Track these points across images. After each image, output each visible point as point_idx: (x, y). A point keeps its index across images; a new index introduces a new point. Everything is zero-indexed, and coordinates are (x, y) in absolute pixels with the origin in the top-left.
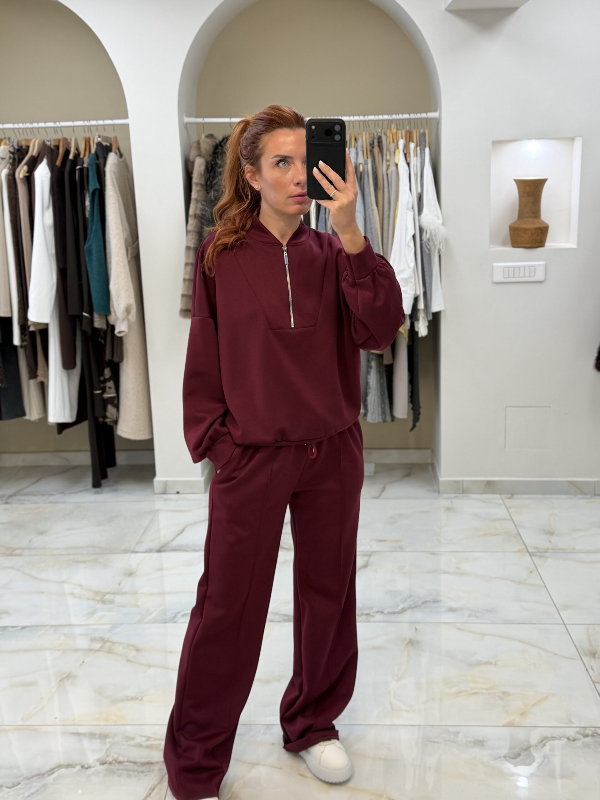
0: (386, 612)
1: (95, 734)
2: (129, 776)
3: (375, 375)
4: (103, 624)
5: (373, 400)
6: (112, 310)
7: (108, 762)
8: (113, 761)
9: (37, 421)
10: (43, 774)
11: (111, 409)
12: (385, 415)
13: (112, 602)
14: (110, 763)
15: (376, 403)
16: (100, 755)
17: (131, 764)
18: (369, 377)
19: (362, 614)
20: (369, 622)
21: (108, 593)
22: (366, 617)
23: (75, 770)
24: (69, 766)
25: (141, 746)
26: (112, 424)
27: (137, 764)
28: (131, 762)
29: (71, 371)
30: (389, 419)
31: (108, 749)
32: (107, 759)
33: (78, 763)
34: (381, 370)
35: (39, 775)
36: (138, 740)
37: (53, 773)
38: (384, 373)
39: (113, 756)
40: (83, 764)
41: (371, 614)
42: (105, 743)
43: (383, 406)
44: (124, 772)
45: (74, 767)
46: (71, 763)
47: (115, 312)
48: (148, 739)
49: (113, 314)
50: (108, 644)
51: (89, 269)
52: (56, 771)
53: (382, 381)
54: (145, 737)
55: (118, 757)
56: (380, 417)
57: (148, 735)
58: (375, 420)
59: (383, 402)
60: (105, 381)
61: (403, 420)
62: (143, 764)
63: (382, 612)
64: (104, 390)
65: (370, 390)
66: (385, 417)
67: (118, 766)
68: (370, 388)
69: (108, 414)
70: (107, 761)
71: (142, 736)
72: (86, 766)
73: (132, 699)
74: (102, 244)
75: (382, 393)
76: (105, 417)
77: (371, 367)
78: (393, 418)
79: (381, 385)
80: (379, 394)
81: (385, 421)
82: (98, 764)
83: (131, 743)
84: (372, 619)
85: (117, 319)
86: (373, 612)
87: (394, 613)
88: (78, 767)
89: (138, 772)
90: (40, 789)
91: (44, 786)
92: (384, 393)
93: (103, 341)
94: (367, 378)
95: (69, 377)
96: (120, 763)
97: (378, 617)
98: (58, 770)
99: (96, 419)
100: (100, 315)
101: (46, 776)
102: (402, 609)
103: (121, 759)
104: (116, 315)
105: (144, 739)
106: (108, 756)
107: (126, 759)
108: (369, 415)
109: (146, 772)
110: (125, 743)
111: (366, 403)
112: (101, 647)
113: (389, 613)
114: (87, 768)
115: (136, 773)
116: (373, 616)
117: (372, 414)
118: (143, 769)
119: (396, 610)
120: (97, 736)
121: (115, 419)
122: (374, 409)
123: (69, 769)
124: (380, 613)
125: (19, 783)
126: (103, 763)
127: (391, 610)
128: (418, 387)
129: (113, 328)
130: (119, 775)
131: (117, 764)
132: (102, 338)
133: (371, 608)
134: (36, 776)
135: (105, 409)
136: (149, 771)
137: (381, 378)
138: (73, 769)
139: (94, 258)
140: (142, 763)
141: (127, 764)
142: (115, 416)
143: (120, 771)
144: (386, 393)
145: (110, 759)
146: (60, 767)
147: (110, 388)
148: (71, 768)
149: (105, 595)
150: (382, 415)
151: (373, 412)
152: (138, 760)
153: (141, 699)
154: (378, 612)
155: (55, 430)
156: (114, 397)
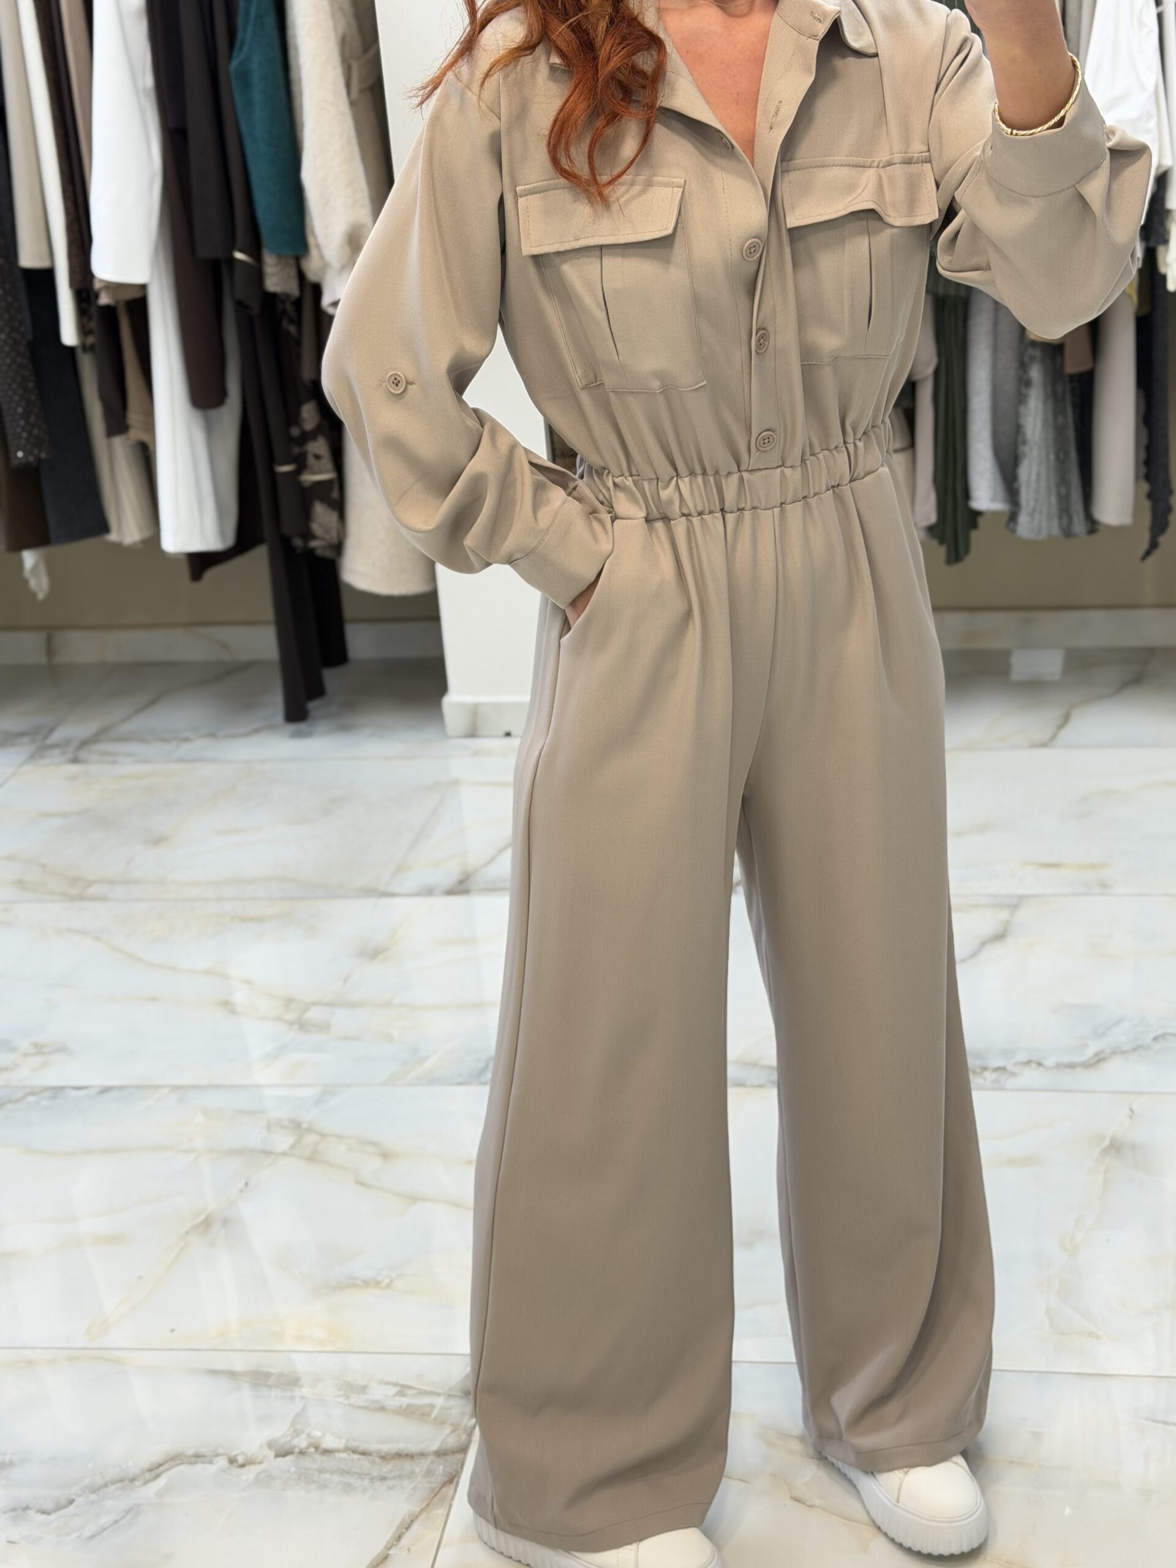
0: (1049, 1062)
1: (268, 1375)
2: (348, 1488)
3: (1040, 405)
4: (301, 1086)
5: (1034, 477)
6: (311, 241)
7: (297, 1450)
8: (308, 1447)
9: (140, 546)
10: (133, 1480)
11: (322, 515)
12: (1070, 517)
13: (324, 1027)
14: (302, 1453)
15: (1043, 484)
16: (279, 1431)
17: (356, 1456)
18: (1022, 410)
19: (985, 1069)
20: (1002, 1089)
21: (314, 1004)
22: (994, 1076)
23: (212, 1469)
24: (198, 1458)
25: (383, 1409)
26: (329, 554)
27: (370, 1458)
28: (354, 1452)
29: (213, 413)
30: (1079, 526)
31: (297, 1415)
32: (295, 1442)
33: (221, 1451)
34: (1059, 389)
35: (122, 1480)
36: (378, 1393)
37: (158, 1476)
38: (1068, 397)
39: (309, 1436)
40: (233, 1454)
41: (1010, 1068)
42: (293, 1397)
43: (1063, 491)
44: (336, 1478)
45: (211, 1462)
46: (202, 1451)
47: (318, 246)
48: (403, 1389)
49: (314, 252)
50: (311, 1138)
51: (244, 128)
52: (166, 1470)
53: (1060, 419)
54: (395, 1384)
55: (323, 1436)
56: (1055, 522)
57: (402, 1382)
58: (1039, 532)
59: (1062, 480)
60: (306, 437)
61: (1120, 530)
62: (385, 1457)
63: (1039, 1064)
64: (302, 464)
65: (1026, 449)
66: (1070, 522)
67: (320, 1460)
68: (1024, 442)
69: (316, 527)
70: (295, 1447)
71: (387, 1383)
72: (241, 1460)
73: (367, 1283)
74: (278, 56)
75: (1062, 456)
76: (308, 535)
77: (1028, 383)
78: (1093, 525)
79: (1059, 432)
80: (1052, 457)
81: (1068, 533)
82: (272, 1454)
83: (357, 1399)
84: (1010, 1083)
85: (325, 266)
86: (1016, 1064)
87: (1072, 1066)
88: (222, 1462)
89: (372, 1479)
90: (124, 1517)
91: (133, 1511)
92: (1067, 454)
93: (292, 329)
94: (1017, 415)
95: (209, 430)
96: (327, 1452)
97: (1029, 1076)
98: (170, 1469)
99: (285, 542)
100: (280, 257)
101: (137, 1483)
102: (1096, 1055)
103: (329, 1442)
104: (322, 257)
105: (393, 1390)
106: (297, 1433)
107: (341, 1444)
108: (1023, 519)
109: (393, 1478)
110: (341, 1399)
111: (1016, 485)
112: (292, 1147)
113: (1059, 1066)
114: (243, 1466)
115: (366, 1482)
116: (1013, 1074)
117: (1032, 515)
118: (387, 1468)
119: (1078, 1059)
120: (271, 1381)
121: (335, 541)
122: (1036, 500)
123: (199, 1467)
124: (1034, 1065)
125: (71, 1502)
126: (283, 1453)
127: (1066, 1060)
128: (1165, 436)
129: (317, 290)
130: (324, 1486)
131: (318, 1457)
132: (291, 321)
133: (1008, 1053)
134: (114, 1482)
135: (307, 515)
136: (400, 1477)
137: (1058, 412)
138: (207, 1466)
139: (257, 95)
140: (383, 1454)
141: (344, 1455)
142: (334, 533)
143: (327, 1476)
144: (1073, 455)
145: (302, 1442)
146: (175, 1459)
147: (317, 457)
148: (204, 1463)
149: (306, 1010)
150: (1060, 518)
151: (1034, 509)
152: (373, 1447)
153: (389, 1286)
154: (1029, 1062)
155: (185, 571)
156: (328, 483)
